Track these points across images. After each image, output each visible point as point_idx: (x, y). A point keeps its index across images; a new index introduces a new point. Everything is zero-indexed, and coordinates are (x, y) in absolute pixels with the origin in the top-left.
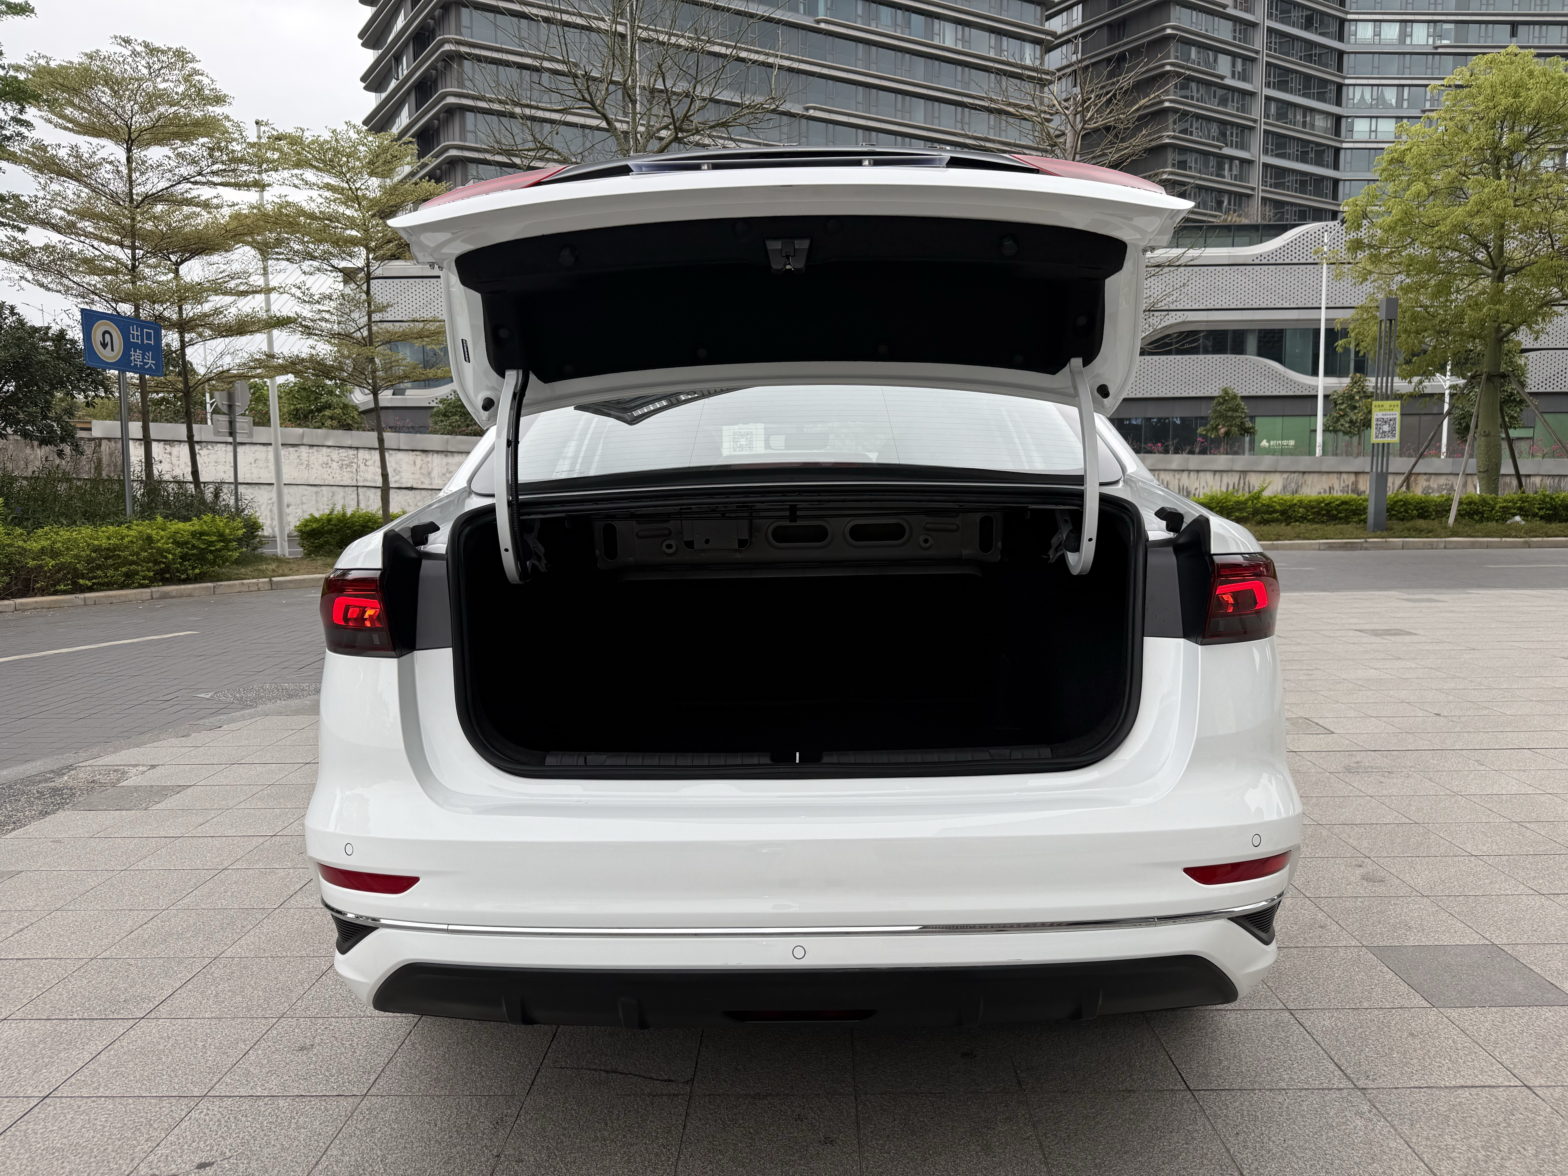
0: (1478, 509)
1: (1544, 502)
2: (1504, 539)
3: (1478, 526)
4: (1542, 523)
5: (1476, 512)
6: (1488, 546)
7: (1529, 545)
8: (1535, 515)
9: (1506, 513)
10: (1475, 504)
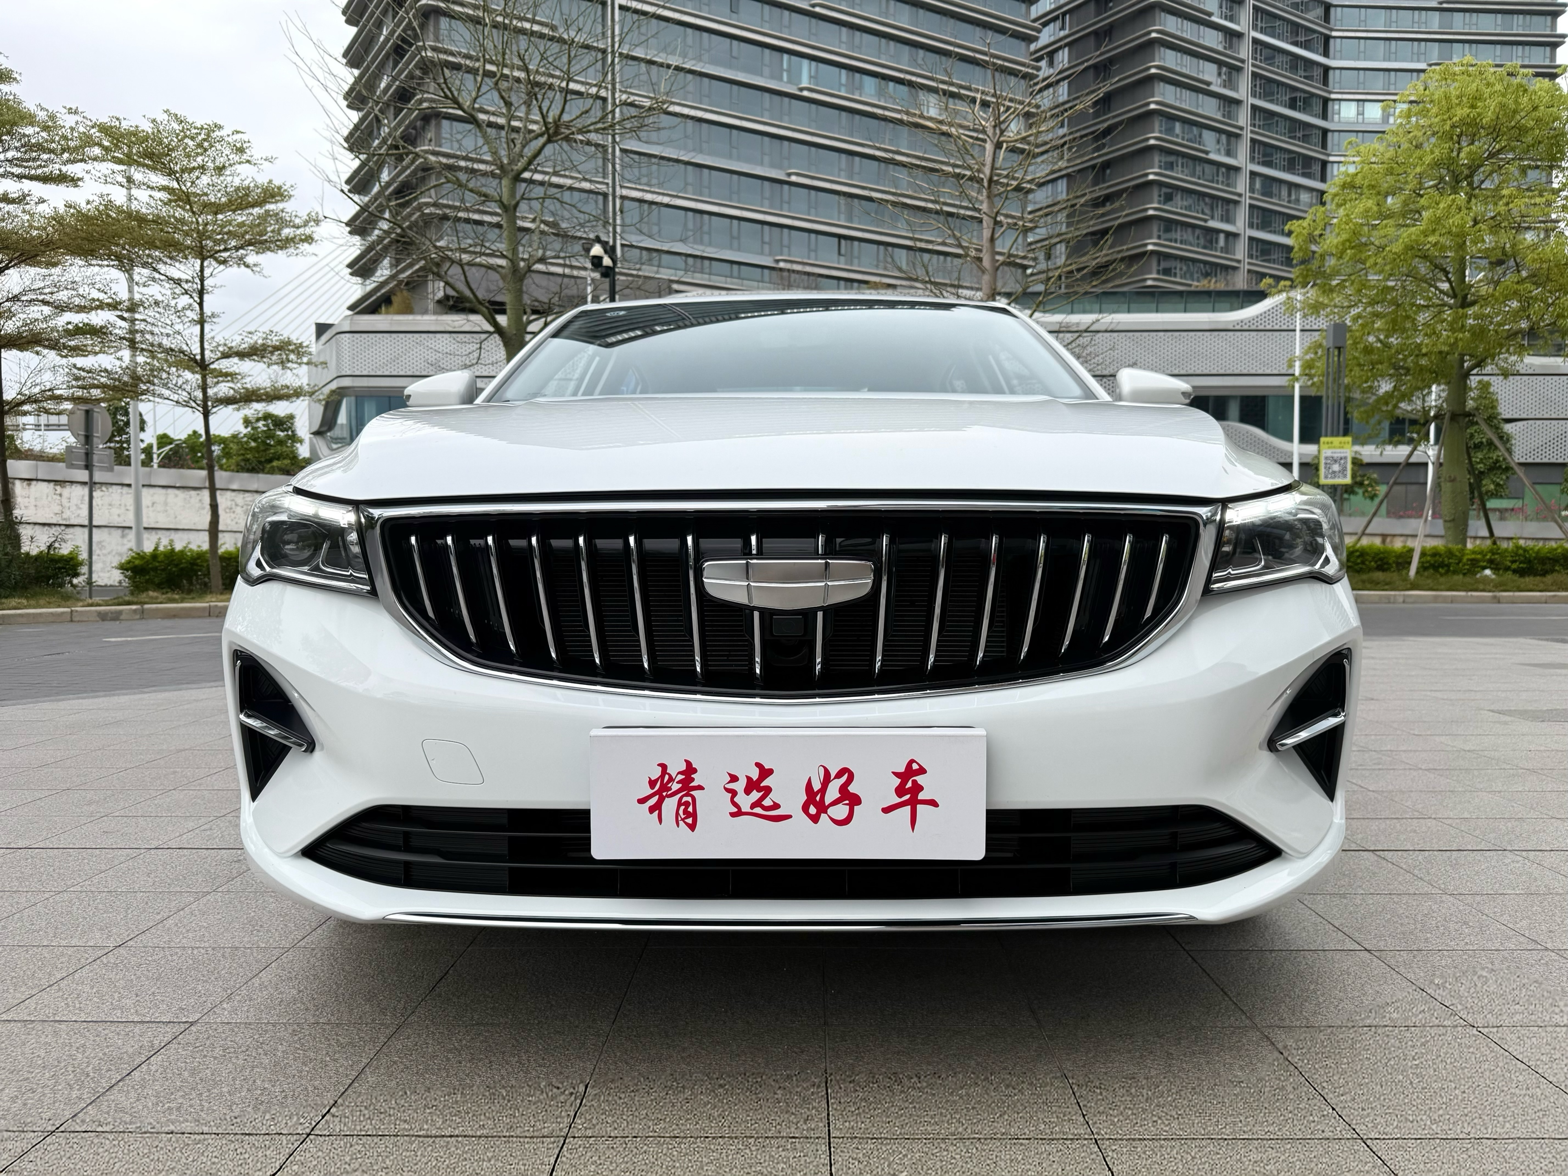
0: (1443, 562)
1: (1516, 554)
2: (1470, 593)
3: (1442, 580)
4: (1516, 577)
5: (1442, 565)
6: (1453, 600)
7: (1498, 601)
8: (1507, 569)
9: (1475, 566)
10: (1440, 555)
